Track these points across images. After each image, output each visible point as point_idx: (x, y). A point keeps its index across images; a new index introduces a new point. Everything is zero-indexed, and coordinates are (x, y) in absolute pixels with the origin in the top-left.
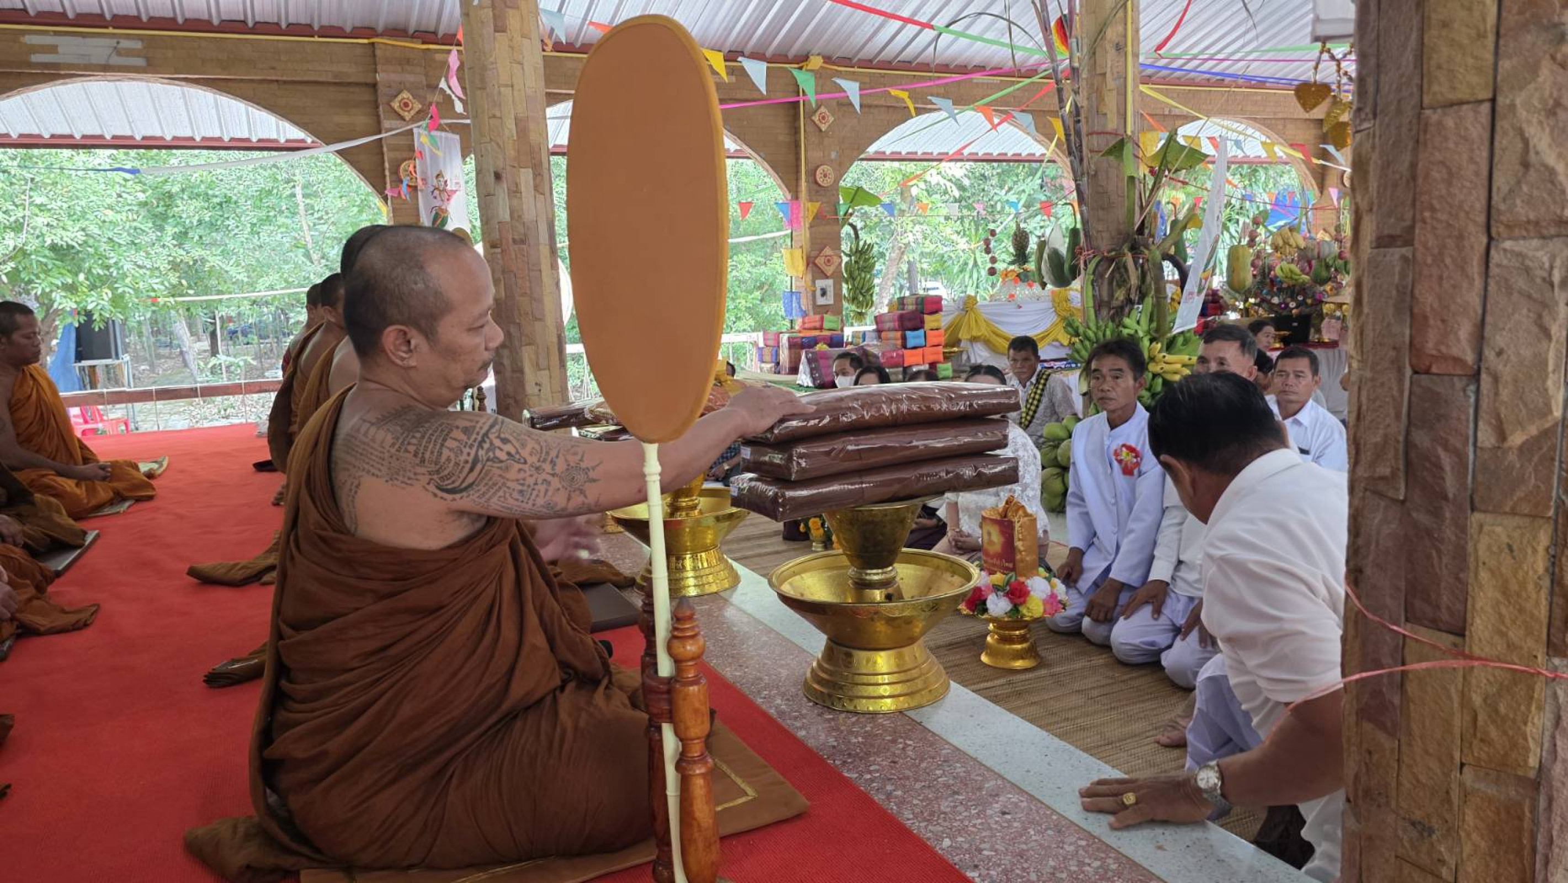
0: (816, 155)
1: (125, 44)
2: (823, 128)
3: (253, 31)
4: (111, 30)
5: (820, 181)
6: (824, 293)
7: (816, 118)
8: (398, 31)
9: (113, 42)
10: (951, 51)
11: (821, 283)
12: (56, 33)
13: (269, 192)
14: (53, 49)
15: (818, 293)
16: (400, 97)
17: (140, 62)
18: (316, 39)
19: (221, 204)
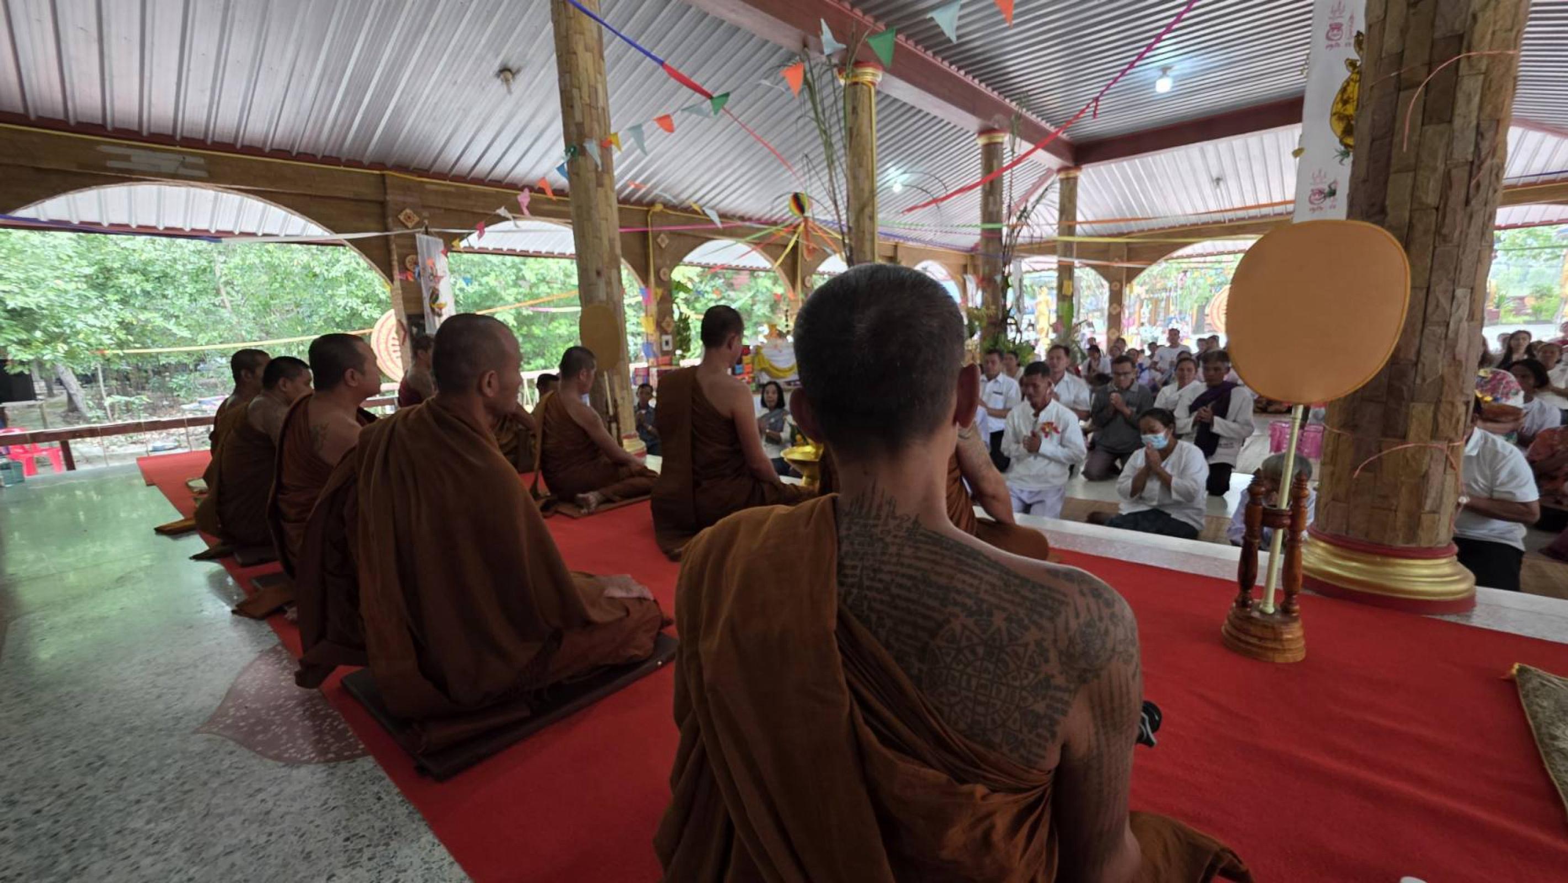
0: (660, 262)
1: (189, 159)
2: (663, 246)
3: (295, 159)
4: (178, 148)
5: (662, 277)
6: (667, 343)
7: (659, 240)
8: (402, 167)
9: (180, 158)
10: (732, 206)
11: (665, 338)
12: (128, 146)
13: (205, 270)
14: (127, 158)
15: (664, 344)
16: (404, 213)
17: (203, 174)
18: (342, 168)
19: (158, 278)
